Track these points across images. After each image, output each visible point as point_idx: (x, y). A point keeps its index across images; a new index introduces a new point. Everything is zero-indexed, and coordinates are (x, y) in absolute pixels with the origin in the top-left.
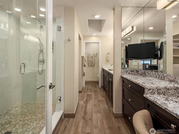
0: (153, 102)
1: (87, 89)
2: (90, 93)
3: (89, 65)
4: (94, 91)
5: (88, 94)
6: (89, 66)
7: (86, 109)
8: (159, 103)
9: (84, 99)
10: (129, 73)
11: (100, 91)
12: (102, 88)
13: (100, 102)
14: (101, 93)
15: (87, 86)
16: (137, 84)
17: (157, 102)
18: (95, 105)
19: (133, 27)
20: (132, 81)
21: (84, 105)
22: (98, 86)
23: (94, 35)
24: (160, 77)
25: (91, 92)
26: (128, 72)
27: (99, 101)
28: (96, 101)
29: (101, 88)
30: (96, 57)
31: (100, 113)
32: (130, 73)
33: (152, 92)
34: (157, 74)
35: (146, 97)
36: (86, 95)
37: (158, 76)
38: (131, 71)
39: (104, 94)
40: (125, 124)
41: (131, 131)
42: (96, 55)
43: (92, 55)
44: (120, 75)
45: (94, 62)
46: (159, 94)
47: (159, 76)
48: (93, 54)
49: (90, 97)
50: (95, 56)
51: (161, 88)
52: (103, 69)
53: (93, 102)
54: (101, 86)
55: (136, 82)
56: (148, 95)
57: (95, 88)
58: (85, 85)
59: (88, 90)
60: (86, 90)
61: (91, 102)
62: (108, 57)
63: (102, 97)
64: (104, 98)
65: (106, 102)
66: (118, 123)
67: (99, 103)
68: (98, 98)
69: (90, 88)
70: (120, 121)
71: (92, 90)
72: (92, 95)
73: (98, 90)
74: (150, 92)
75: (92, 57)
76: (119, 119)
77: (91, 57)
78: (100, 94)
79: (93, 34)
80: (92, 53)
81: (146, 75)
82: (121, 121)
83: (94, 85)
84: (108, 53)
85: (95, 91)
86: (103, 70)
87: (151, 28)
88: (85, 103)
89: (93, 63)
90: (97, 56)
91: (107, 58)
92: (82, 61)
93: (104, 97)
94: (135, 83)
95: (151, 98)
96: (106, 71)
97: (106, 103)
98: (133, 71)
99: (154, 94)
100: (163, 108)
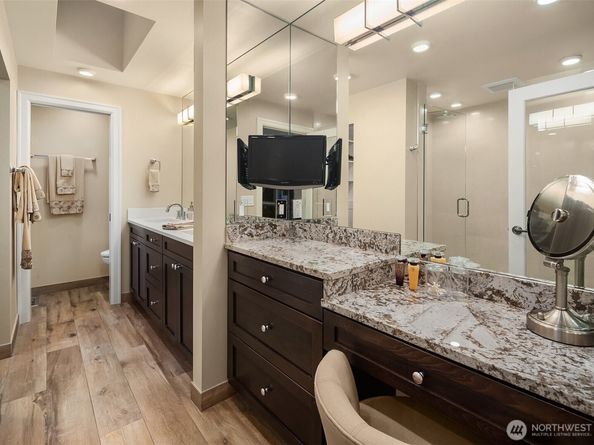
0: (355, 318)
1: (43, 326)
2: (68, 343)
3: (55, 211)
4: (87, 327)
5: (57, 353)
6: (53, 216)
7: (57, 432)
8: (377, 319)
9: (32, 386)
10: (251, 235)
11: (118, 318)
12: (127, 305)
13: (125, 370)
14: (125, 329)
15: (43, 311)
16: (295, 269)
17: (367, 315)
18: (103, 392)
19: (252, 79)
20: (275, 263)
21: (40, 415)
22: (107, 299)
23: (84, 74)
24: (338, 237)
25: (73, 335)
26: (245, 229)
27: (123, 364)
28: (106, 369)
29: (121, 305)
30: (91, 177)
31: (137, 416)
32: (254, 232)
33: (341, 287)
34: (328, 231)
35: (330, 308)
36: (42, 359)
37: (331, 236)
38: (257, 227)
39: (140, 325)
40: (239, 415)
41: (264, 434)
42: (90, 166)
43: (67, 166)
44: (222, 243)
45: (79, 197)
46: (355, 288)
47: (336, 234)
48: (77, 162)
49: (67, 361)
50: (86, 171)
51: (359, 270)
52: (129, 224)
53: (90, 377)
54: (122, 295)
55: (291, 265)
56: (332, 301)
57: (90, 314)
58: (33, 310)
59: (49, 328)
60: (43, 334)
61: (79, 382)
62: (153, 175)
63: (131, 343)
64: (144, 346)
65: (156, 360)
66: (219, 423)
67: (123, 373)
68: (114, 356)
69: (65, 317)
70: (223, 413)
71: (77, 322)
72: (78, 348)
73: (110, 318)
74: (337, 287)
75: (69, 177)
76: (218, 405)
77: (65, 173)
78: (121, 332)
79: (79, 69)
80: (72, 156)
81: (295, 235)
82: (228, 413)
83: (85, 298)
84: (152, 163)
85: (94, 327)
86: (132, 230)
87: (291, 97)
88: (43, 404)
89: (79, 204)
90: (94, 171)
91: (147, 181)
92: (14, 194)
93: (141, 341)
94: (288, 266)
95: (345, 306)
96: (149, 235)
97: (153, 363)
98: (262, 227)
99: (344, 292)
100: (390, 332)
